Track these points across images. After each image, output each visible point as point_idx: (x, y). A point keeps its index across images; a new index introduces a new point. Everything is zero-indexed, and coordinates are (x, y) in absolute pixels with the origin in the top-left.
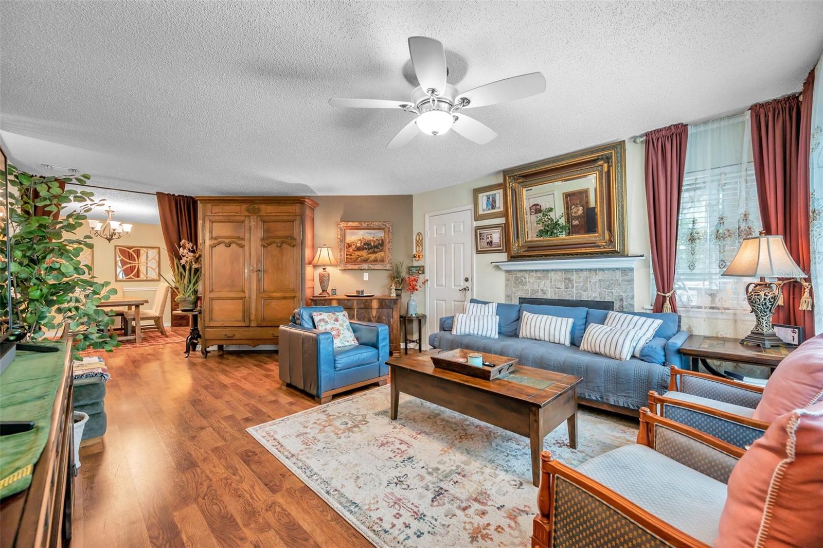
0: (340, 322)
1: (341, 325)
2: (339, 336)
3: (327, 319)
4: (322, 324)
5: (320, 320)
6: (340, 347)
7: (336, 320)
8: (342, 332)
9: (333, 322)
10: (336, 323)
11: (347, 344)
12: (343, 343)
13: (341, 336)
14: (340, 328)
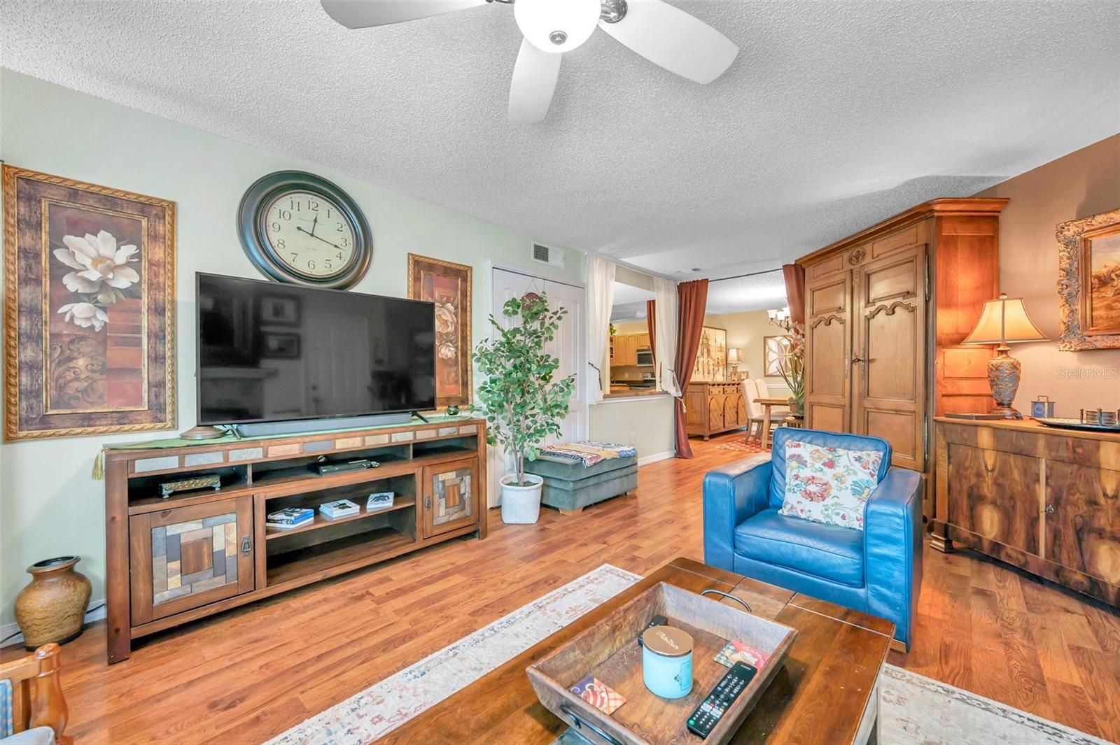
0: (839, 470)
1: (838, 478)
2: (824, 499)
3: (807, 457)
4: (794, 464)
5: (793, 457)
6: (820, 523)
7: (831, 464)
8: (834, 492)
9: (818, 465)
10: (826, 469)
11: (838, 520)
12: (828, 516)
13: (829, 501)
14: (833, 483)
